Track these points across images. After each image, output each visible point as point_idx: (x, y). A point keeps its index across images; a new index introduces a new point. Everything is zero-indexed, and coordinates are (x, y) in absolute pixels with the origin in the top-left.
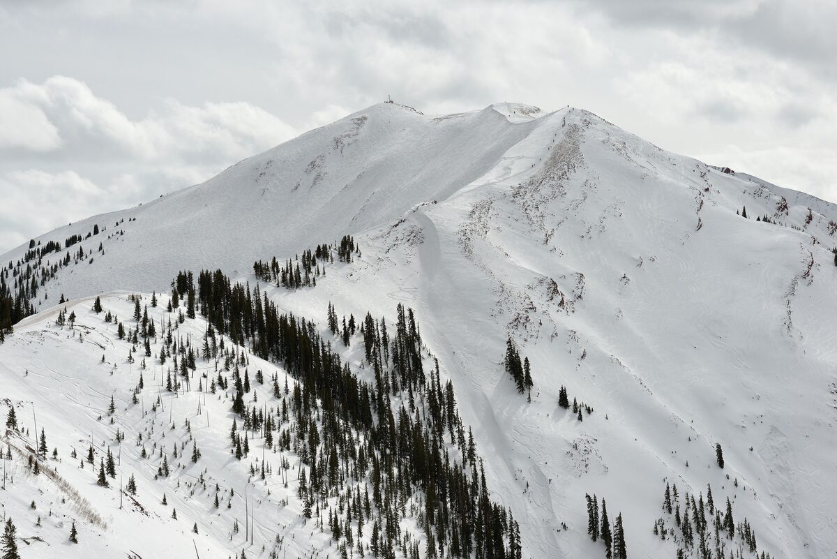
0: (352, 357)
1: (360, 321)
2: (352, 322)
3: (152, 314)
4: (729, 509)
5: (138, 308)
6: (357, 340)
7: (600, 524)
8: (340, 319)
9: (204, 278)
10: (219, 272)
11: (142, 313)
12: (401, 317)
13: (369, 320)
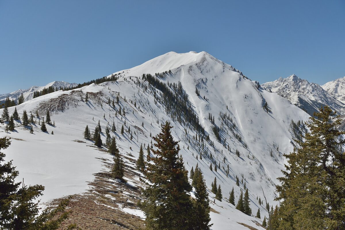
0: (171, 90)
1: (173, 84)
2: (171, 84)
3: (139, 80)
4: (229, 116)
5: (137, 79)
6: (172, 87)
7: (211, 118)
8: (169, 83)
9: (147, 75)
10: (150, 74)
11: (138, 80)
12: (179, 83)
13: (174, 84)
